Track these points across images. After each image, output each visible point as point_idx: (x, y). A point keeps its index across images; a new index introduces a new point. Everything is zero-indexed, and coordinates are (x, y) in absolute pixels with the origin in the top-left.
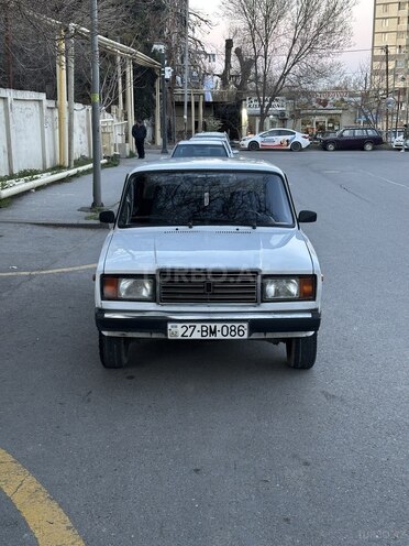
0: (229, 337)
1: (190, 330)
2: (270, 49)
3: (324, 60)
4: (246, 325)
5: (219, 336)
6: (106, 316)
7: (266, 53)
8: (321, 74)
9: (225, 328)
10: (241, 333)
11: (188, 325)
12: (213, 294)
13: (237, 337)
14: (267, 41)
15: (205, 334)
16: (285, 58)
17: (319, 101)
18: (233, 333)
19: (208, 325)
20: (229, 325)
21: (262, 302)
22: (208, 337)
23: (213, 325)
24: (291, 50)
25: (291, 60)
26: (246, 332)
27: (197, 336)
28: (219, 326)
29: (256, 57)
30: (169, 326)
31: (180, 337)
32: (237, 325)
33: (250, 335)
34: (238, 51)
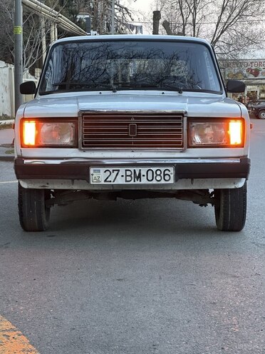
0: (154, 182)
1: (114, 175)
2: (198, 17)
3: (254, 27)
4: (172, 169)
5: (144, 181)
6: (26, 161)
7: (194, 20)
8: (252, 40)
9: (150, 173)
10: (167, 178)
11: (111, 169)
12: (138, 136)
13: (163, 182)
14: (195, 9)
15: (129, 178)
16: (214, 26)
17: (250, 71)
18: (158, 178)
19: (132, 169)
20: (154, 169)
21: (189, 147)
22: (132, 182)
23: (137, 170)
24: (220, 18)
25: (221, 26)
26: (172, 176)
27: (120, 181)
28: (144, 170)
29: (184, 25)
30: (92, 171)
31: (103, 183)
32: (163, 169)
33: (176, 180)
34: (166, 25)
